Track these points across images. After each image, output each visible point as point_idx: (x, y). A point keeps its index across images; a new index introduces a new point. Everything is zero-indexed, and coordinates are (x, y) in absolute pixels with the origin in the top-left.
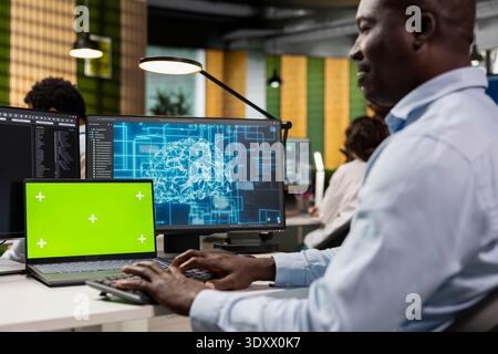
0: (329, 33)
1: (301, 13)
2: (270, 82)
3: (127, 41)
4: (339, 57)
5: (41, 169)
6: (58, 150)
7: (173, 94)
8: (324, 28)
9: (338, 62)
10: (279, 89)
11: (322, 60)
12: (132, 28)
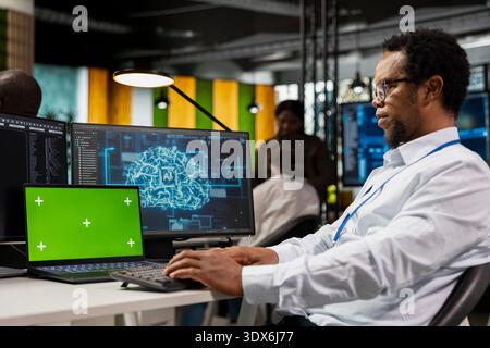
0: (217, 56)
1: (189, 34)
2: (156, 102)
3: (13, 56)
4: (228, 79)
5: (34, 174)
6: (48, 157)
7: (61, 112)
8: (213, 50)
9: (227, 84)
10: (166, 110)
11: (210, 82)
12: (19, 42)
